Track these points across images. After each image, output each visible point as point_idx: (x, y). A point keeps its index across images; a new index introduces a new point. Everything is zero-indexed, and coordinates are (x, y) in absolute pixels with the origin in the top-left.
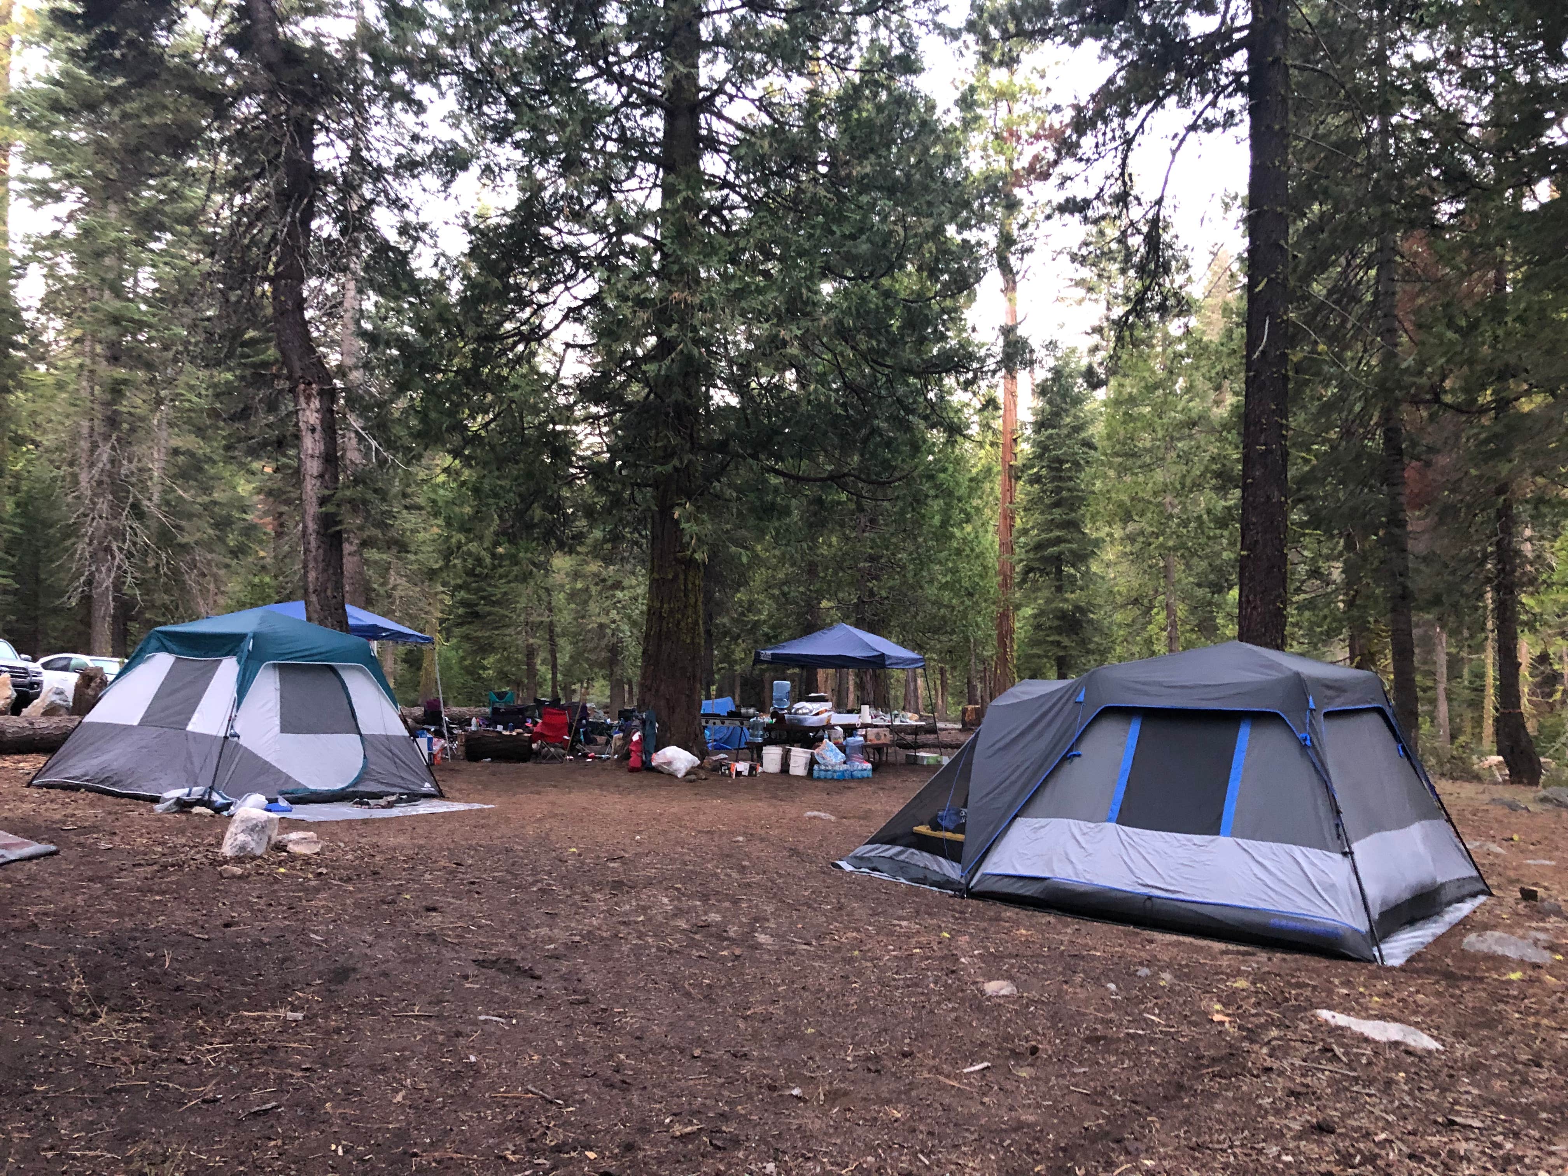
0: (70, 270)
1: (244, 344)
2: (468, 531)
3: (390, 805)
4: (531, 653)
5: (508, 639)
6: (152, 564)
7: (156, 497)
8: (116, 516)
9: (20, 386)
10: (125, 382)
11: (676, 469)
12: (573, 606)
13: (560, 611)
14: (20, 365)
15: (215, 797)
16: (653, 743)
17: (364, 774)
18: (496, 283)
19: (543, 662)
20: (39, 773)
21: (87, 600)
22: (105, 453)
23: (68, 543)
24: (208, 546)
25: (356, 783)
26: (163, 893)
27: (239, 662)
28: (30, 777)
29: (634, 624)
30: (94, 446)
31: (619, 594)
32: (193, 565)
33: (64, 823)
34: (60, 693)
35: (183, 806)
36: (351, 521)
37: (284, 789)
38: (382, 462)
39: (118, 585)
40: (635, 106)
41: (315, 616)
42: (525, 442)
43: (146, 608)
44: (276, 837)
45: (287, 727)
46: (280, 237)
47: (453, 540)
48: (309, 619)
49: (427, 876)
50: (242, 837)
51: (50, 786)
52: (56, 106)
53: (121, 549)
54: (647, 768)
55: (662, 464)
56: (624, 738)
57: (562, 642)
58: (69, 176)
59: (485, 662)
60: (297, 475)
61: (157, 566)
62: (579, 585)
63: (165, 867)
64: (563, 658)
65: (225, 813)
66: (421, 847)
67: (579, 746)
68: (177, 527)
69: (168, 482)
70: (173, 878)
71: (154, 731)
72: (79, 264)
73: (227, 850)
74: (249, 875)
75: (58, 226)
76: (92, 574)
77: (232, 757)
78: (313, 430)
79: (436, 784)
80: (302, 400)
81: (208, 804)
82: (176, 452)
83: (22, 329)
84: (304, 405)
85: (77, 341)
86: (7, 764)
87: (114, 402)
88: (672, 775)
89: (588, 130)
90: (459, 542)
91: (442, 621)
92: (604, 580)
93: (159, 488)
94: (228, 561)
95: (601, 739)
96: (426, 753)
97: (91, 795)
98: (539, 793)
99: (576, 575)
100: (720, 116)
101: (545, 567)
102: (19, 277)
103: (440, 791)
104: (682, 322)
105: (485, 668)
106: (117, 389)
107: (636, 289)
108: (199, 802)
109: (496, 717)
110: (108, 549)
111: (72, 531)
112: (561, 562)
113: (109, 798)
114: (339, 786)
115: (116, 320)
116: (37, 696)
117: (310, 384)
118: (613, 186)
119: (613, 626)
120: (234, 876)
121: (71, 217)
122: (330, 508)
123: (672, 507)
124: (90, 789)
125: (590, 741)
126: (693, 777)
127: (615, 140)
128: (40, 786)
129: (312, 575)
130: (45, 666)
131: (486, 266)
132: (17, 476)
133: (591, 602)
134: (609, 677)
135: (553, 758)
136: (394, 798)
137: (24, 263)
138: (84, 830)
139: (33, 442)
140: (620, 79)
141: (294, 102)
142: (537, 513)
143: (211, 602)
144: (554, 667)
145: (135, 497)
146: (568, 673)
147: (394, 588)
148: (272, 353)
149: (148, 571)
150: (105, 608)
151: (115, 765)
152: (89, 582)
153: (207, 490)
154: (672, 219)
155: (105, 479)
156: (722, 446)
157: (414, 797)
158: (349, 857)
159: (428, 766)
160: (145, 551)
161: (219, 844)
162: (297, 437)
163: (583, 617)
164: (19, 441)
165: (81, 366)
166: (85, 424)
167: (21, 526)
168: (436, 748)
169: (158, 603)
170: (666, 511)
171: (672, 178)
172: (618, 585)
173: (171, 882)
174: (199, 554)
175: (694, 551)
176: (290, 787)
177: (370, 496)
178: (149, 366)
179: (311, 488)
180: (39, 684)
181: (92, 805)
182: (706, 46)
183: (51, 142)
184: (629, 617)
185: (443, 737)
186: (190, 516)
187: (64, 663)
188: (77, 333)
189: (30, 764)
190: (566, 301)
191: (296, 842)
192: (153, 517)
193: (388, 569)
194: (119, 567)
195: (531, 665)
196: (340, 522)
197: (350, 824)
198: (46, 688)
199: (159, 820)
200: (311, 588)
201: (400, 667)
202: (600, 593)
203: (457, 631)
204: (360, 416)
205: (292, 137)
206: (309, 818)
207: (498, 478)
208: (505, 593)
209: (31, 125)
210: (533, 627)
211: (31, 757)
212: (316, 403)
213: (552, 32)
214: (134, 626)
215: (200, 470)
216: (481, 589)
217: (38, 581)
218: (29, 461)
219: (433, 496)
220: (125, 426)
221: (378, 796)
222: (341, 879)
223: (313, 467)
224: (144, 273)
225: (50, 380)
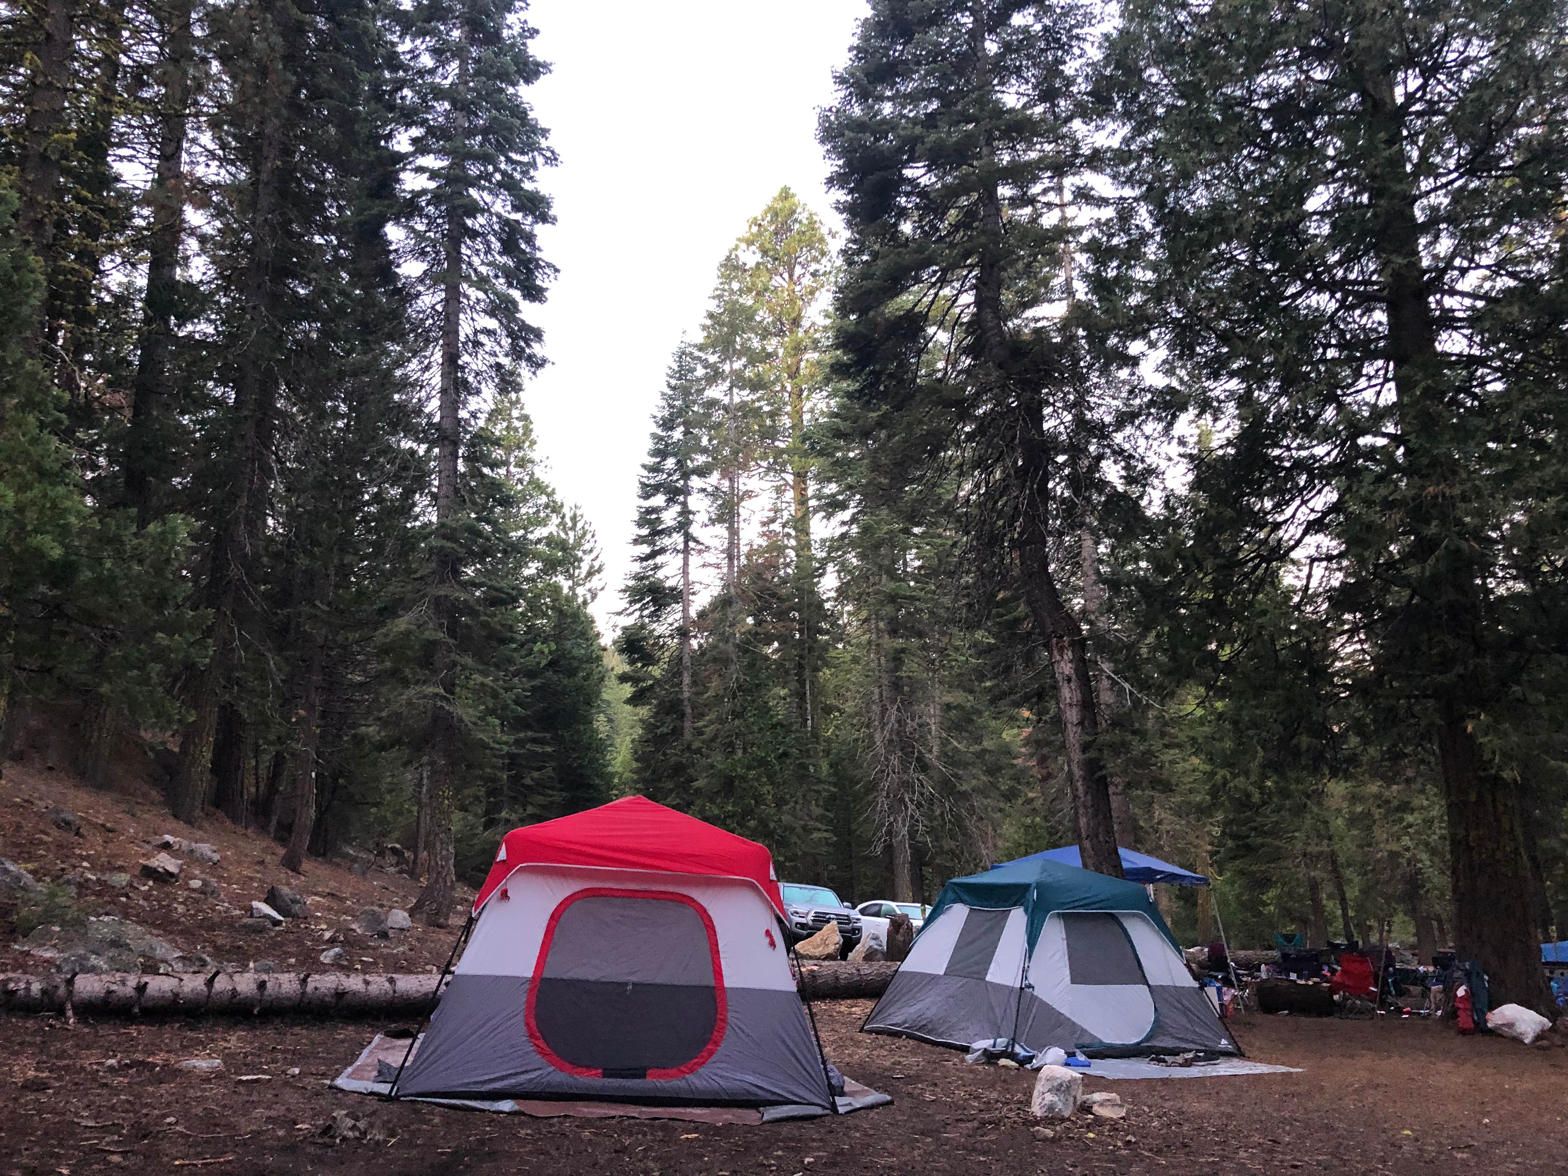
0: (855, 561)
1: (999, 604)
2: (1232, 765)
3: (1187, 1064)
4: (1314, 886)
5: (1285, 872)
6: (938, 812)
7: (935, 749)
8: (905, 770)
9: (827, 665)
10: (903, 651)
11: (1460, 676)
12: (1356, 832)
13: (1342, 839)
14: (825, 647)
15: (1018, 1049)
16: (1485, 999)
17: (1158, 1027)
18: (1229, 513)
19: (1330, 897)
20: (869, 1019)
21: (889, 849)
22: (893, 713)
23: (870, 798)
24: (983, 792)
25: (1148, 1038)
26: (985, 1153)
27: (1026, 911)
28: (861, 1023)
29: (1433, 852)
30: (884, 710)
31: (1410, 818)
32: (972, 811)
33: (894, 1070)
34: (876, 938)
35: (990, 1057)
36: (1113, 765)
37: (1080, 1042)
38: (1136, 702)
39: (912, 833)
40: (1353, 307)
41: (1090, 862)
42: (1281, 667)
43: (937, 853)
44: (1081, 1098)
45: (1077, 977)
46: (1023, 508)
47: (1218, 777)
48: (1085, 865)
49: (1242, 1154)
50: (1049, 1097)
51: (878, 1032)
52: (838, 434)
53: (912, 801)
54: (1481, 1029)
55: (1441, 673)
56: (1444, 991)
57: (1348, 873)
58: (850, 487)
59: (1264, 898)
60: (1058, 723)
61: (942, 814)
62: (1359, 809)
63: (983, 1123)
64: (1352, 893)
65: (1028, 1066)
66: (1230, 1117)
67: (1390, 999)
68: (955, 776)
69: (944, 735)
70: (993, 1137)
71: (960, 982)
72: (861, 556)
73: (1037, 1109)
74: (1060, 1138)
75: (845, 529)
76: (891, 824)
77: (1029, 1009)
78: (1069, 680)
79: (1232, 1039)
80: (1055, 652)
81: (1012, 1056)
82: (948, 707)
83: (825, 617)
84: (1058, 658)
85: (866, 621)
86: (843, 1008)
87: (897, 669)
88: (1517, 1040)
89: (1305, 344)
90: (1224, 777)
91: (1212, 854)
92: (1388, 802)
93: (938, 741)
94: (1002, 805)
95: (1416, 990)
96: (1217, 1004)
97: (911, 1042)
98: (1352, 1057)
99: (1354, 798)
100: (1453, 292)
101: (1319, 795)
102: (821, 575)
103: (1239, 1049)
104: (1444, 518)
105: (1265, 904)
106: (897, 658)
107: (1383, 491)
108: (1004, 1054)
109: (1286, 964)
110: (902, 801)
111: (872, 787)
112: (1337, 789)
113: (927, 1047)
114: (1134, 1041)
115: (892, 598)
116: (858, 941)
117: (1061, 637)
118: (1339, 392)
119: (1408, 855)
120: (1045, 1139)
121: (854, 520)
122: (1092, 754)
123: (1463, 718)
124: (910, 1036)
125: (1400, 993)
126: (1545, 1043)
127: (1334, 346)
128: (870, 1032)
129: (1083, 821)
130: (863, 912)
131: (1216, 497)
132: (828, 740)
133: (1375, 828)
134: (1413, 912)
135: (1361, 1012)
136: (1191, 1055)
137: (824, 563)
138: (911, 1079)
139: (839, 710)
140: (1332, 287)
141: (1023, 390)
142: (1304, 741)
143: (990, 844)
144: (1343, 900)
145: (919, 752)
146: (1360, 908)
147: (1160, 823)
148: (1022, 609)
149: (935, 819)
150: (904, 856)
151: (929, 1014)
152: (889, 833)
153: (978, 740)
154: (1413, 412)
155: (894, 737)
156: (1516, 642)
157: (1212, 1055)
158: (1155, 1124)
159: (1220, 1018)
160: (931, 801)
161: (1028, 1103)
162: (1055, 687)
163: (1370, 845)
164: (828, 710)
165: (869, 642)
166: (877, 691)
167: (835, 785)
168: (1227, 998)
169: (946, 848)
170: (1455, 722)
171: (1405, 370)
172: (1405, 807)
173: (991, 1141)
174: (977, 802)
175: (1500, 768)
176: (1086, 1041)
177: (1129, 737)
178: (920, 635)
179: (1073, 735)
180: (859, 930)
181: (913, 1052)
182: (1424, 228)
183: (837, 463)
184: (1427, 844)
185: (1233, 986)
186: (966, 765)
187: (877, 908)
188: (864, 614)
189: (861, 1008)
190: (1304, 515)
191: (1101, 1105)
192: (935, 767)
193: (1151, 804)
194: (912, 817)
195: (1316, 900)
196: (1103, 767)
197: (1149, 1083)
198: (865, 934)
199: (971, 1071)
200: (1084, 835)
201: (1176, 906)
202: (1385, 817)
203: (1229, 865)
204: (1110, 660)
205: (1024, 419)
206: (1110, 1075)
207: (1257, 707)
208: (1277, 822)
209: (821, 453)
210: (1311, 859)
211: (861, 1001)
212: (1069, 654)
213: (1254, 263)
214: (927, 871)
215: (970, 721)
216: (1251, 820)
217: (850, 832)
218: (837, 727)
219: (1191, 734)
220: (906, 689)
221: (1175, 1052)
222: (1151, 1150)
223: (1072, 715)
224: (911, 555)
225: (848, 657)
